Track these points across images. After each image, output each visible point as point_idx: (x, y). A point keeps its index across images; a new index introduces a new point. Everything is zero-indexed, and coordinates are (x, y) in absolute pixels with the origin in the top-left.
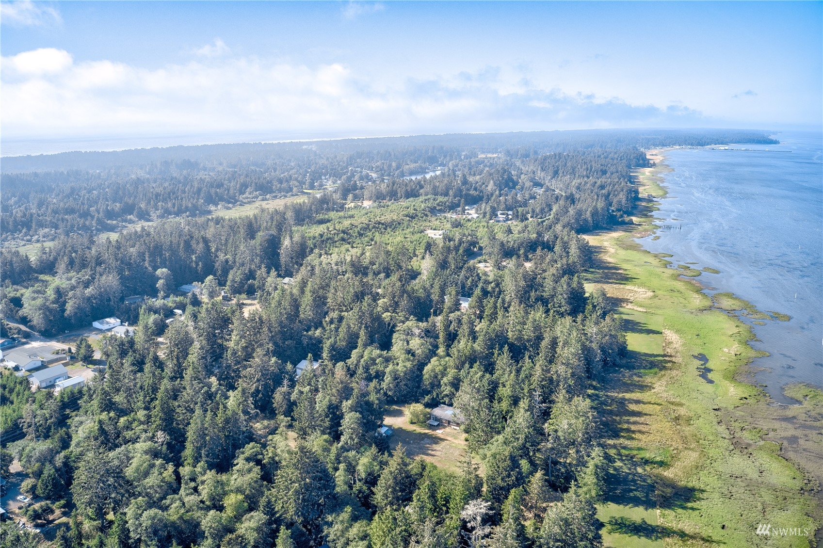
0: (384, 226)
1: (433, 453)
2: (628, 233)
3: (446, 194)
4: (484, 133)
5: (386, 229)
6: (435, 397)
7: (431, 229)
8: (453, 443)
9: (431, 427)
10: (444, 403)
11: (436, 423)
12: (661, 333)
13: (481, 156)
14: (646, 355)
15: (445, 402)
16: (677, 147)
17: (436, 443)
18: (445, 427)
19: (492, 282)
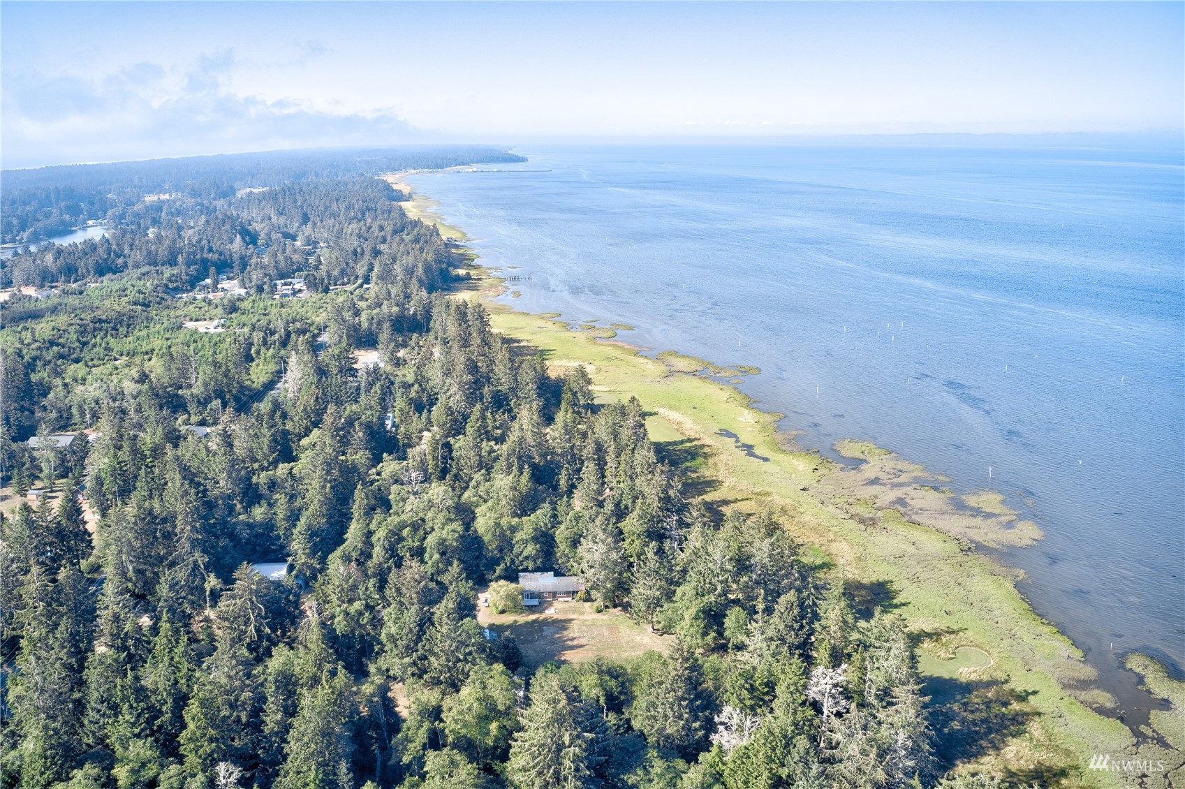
0: (111, 325)
1: (575, 643)
2: (475, 292)
3: (172, 262)
4: (110, 162)
5: (117, 330)
6: (508, 564)
7: (191, 320)
8: (586, 621)
9: (531, 609)
10: (526, 570)
11: (536, 602)
12: (655, 414)
13: (150, 199)
14: (669, 444)
15: (527, 568)
16: (413, 171)
17: (565, 629)
18: (550, 604)
19: (413, 385)
